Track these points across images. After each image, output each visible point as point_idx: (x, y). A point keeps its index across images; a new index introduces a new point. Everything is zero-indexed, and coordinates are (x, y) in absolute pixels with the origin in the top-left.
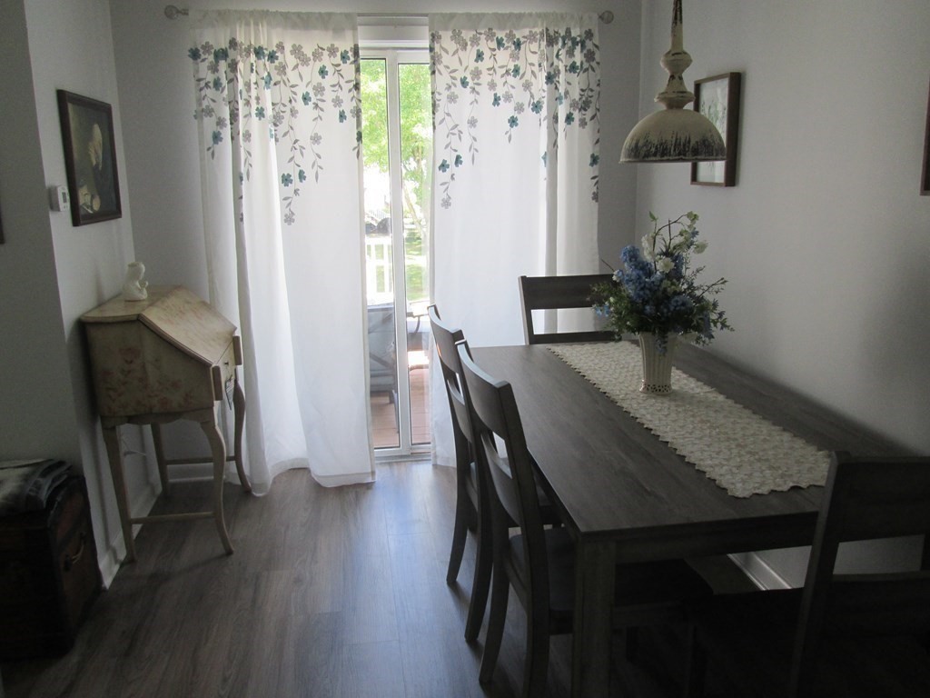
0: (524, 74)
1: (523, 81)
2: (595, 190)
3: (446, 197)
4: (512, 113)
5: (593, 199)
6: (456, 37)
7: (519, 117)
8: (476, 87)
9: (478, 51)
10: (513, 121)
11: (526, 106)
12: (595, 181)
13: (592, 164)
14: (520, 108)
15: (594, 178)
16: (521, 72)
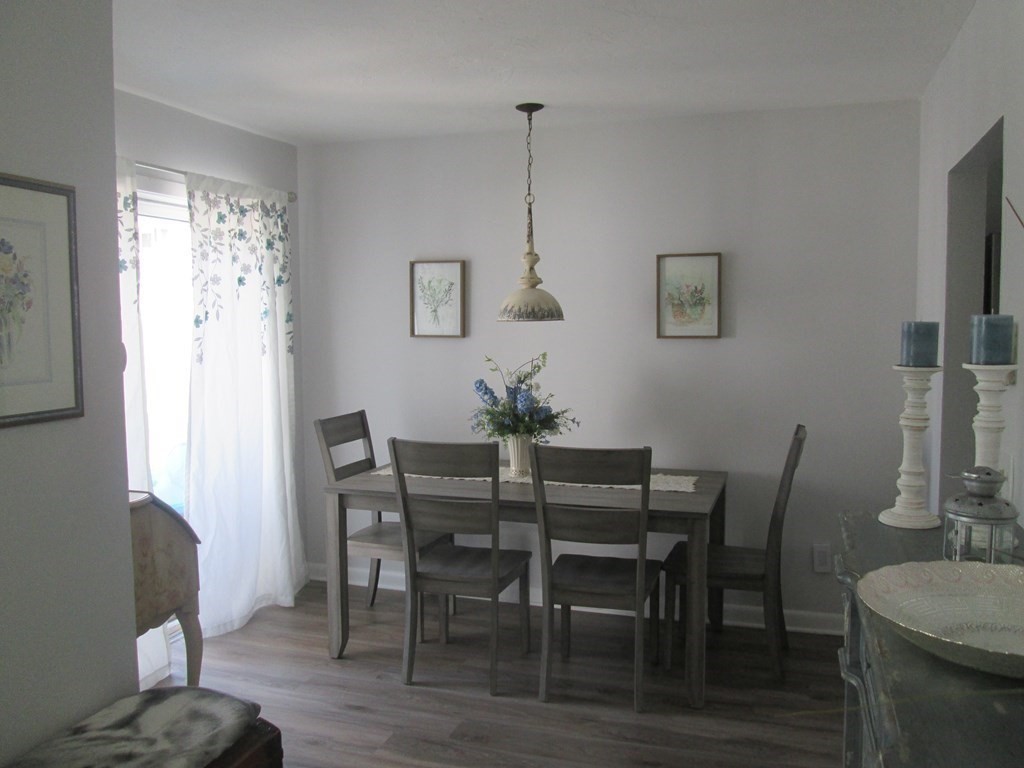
0: (250, 239)
1: (249, 244)
2: (290, 343)
3: (200, 353)
4: (239, 274)
5: (289, 351)
6: (206, 197)
7: (246, 276)
8: (219, 247)
9: (219, 213)
10: (241, 281)
11: (253, 268)
12: (290, 336)
13: (287, 321)
14: (246, 269)
15: (289, 333)
16: (247, 236)
